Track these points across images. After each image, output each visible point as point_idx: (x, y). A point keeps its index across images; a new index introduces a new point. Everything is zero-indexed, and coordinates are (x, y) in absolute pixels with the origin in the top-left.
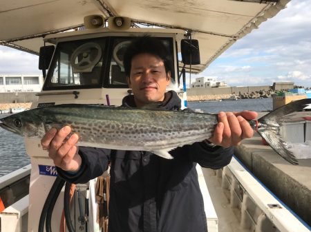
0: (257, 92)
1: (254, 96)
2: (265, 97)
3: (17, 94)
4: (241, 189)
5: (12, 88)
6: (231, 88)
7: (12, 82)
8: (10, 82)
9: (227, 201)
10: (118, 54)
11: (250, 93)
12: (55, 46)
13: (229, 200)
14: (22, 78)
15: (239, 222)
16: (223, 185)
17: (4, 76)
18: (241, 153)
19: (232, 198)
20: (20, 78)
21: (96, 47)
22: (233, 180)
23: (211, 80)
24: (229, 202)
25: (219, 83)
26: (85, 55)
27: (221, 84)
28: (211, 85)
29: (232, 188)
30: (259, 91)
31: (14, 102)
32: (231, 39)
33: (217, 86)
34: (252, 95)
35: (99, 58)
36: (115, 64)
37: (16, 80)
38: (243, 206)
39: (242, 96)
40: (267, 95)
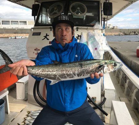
0: (133, 32)
1: (131, 34)
2: (137, 34)
3: (16, 30)
4: (126, 77)
5: (14, 26)
6: (120, 29)
7: (14, 24)
8: (13, 24)
9: (118, 83)
10: (72, 9)
11: (129, 32)
12: (40, 4)
13: (119, 82)
14: (19, 22)
15: (124, 92)
16: (116, 75)
17: (10, 21)
18: (126, 60)
19: (120, 81)
20: (18, 21)
21: (61, 5)
22: (122, 73)
23: (111, 25)
24: (119, 83)
25: (114, 27)
26: (55, 9)
27: (115, 28)
28: (110, 28)
29: (121, 77)
30: (134, 31)
31: (15, 33)
32: (130, 2)
33: (113, 28)
34: (130, 34)
35: (63, 11)
36: (70, 14)
37: (16, 22)
38: (126, 85)
39: (125, 34)
40: (138, 33)
